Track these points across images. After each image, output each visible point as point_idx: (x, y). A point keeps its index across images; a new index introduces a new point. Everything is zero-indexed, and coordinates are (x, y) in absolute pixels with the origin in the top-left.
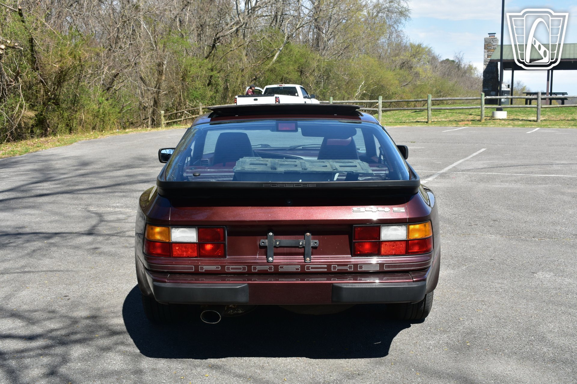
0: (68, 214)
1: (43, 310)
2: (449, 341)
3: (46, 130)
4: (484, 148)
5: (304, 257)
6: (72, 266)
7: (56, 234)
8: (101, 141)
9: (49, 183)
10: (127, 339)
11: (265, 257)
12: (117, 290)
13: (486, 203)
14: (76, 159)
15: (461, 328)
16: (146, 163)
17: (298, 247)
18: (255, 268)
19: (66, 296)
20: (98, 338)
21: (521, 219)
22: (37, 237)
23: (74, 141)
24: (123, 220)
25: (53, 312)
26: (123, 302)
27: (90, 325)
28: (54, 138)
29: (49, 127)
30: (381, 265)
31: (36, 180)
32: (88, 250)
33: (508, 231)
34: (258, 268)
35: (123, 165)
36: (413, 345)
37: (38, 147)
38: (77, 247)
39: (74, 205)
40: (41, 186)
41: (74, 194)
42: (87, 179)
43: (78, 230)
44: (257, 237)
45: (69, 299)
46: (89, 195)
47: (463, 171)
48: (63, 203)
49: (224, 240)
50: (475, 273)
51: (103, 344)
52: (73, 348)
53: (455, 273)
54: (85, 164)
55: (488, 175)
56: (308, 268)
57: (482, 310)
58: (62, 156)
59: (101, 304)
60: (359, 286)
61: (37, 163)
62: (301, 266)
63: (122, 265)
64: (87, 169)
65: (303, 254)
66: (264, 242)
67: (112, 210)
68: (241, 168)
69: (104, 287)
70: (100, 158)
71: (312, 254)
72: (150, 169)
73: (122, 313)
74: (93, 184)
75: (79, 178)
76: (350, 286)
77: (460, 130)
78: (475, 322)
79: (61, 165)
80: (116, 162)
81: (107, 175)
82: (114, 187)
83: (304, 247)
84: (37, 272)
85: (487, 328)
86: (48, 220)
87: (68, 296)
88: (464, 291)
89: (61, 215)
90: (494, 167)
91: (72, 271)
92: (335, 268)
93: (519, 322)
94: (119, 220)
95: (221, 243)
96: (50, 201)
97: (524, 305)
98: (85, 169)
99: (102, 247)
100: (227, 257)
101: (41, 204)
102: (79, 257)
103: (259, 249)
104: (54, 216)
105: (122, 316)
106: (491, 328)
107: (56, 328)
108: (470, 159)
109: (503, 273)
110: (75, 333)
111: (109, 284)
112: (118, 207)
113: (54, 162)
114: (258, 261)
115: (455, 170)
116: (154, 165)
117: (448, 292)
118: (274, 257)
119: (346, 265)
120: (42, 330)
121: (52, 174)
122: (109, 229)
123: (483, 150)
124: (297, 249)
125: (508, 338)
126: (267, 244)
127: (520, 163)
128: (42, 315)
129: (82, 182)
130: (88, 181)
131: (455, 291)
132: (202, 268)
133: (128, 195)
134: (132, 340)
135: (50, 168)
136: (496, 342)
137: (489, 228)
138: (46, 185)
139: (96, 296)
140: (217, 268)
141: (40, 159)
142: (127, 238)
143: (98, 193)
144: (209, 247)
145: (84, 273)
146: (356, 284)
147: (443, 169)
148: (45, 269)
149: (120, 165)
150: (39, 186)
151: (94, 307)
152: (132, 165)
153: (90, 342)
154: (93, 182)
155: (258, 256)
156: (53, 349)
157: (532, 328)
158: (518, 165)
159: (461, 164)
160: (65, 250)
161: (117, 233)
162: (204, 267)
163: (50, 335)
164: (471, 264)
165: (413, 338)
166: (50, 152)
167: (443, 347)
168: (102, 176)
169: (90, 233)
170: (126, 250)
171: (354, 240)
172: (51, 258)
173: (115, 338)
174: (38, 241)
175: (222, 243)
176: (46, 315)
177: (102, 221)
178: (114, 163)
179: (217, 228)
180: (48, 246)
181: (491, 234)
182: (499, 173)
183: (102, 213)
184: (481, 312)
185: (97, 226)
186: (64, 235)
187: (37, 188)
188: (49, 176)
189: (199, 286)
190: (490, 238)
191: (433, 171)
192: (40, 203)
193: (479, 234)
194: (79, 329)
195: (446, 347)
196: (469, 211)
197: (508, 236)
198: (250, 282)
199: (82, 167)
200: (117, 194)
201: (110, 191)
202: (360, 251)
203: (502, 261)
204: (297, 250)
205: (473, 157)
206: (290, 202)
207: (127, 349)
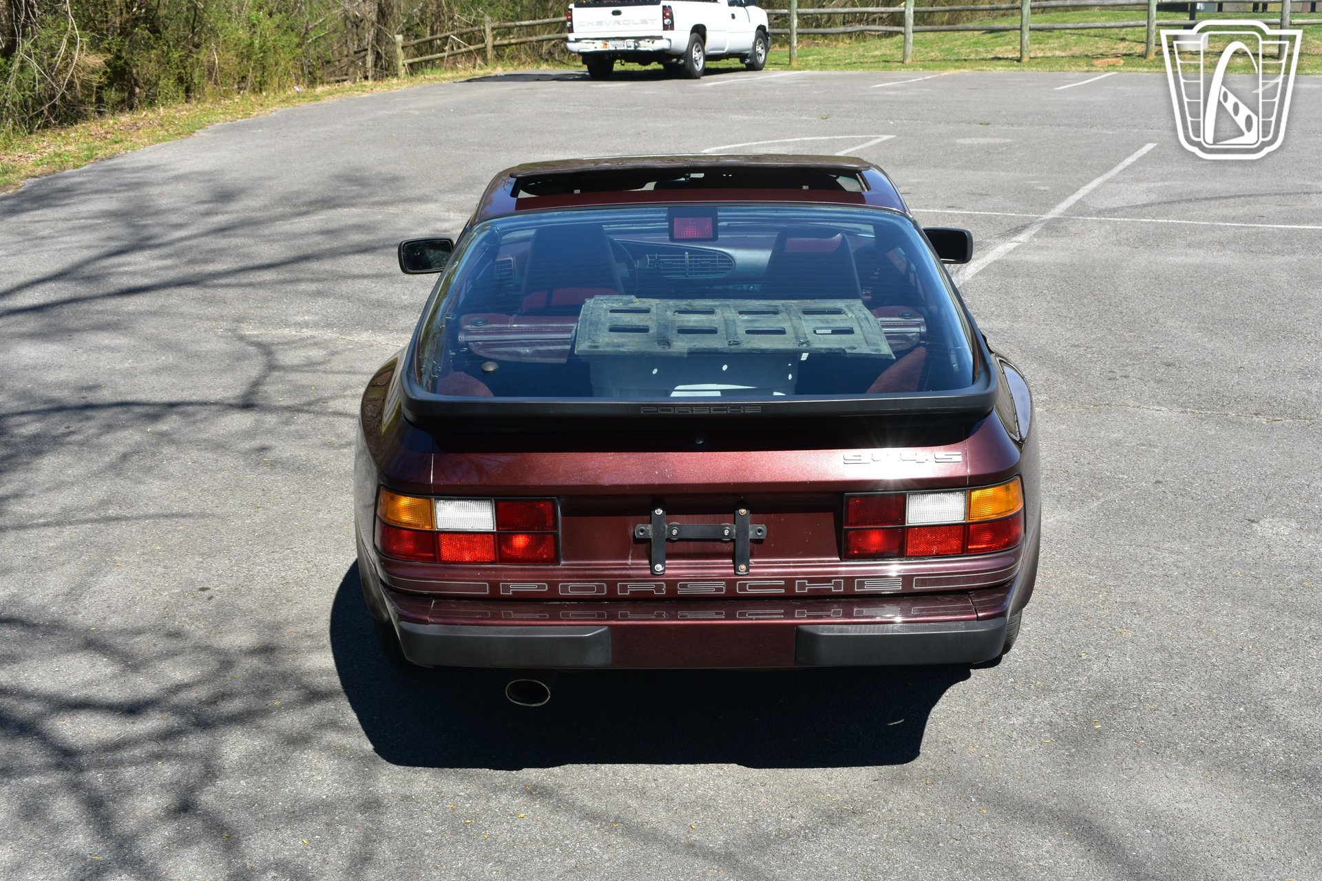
0: (196, 347)
1: (155, 629)
2: (1056, 719)
3: (132, 94)
4: (1150, 141)
5: (734, 563)
6: (212, 502)
7: (172, 405)
8: (260, 125)
9: (147, 253)
10: (343, 714)
11: (647, 562)
12: (317, 572)
13: (1149, 312)
14: (205, 181)
15: (1083, 680)
16: (365, 191)
17: (720, 540)
18: (624, 589)
19: (203, 589)
20: (279, 709)
21: (1230, 359)
22: (129, 415)
23: (197, 126)
24: (319, 364)
25: (176, 634)
26: (330, 605)
27: (261, 672)
28: (151, 115)
29: (137, 85)
30: (907, 579)
31: (118, 244)
32: (247, 454)
33: (1200, 395)
34: (632, 587)
35: (313, 197)
36: (974, 729)
37: (116, 142)
38: (219, 446)
39: (208, 319)
40: (129, 264)
41: (206, 286)
42: (235, 241)
43: (218, 394)
44: (628, 517)
45: (210, 598)
46: (239, 291)
47: (1100, 213)
48: (182, 314)
49: (555, 526)
50: (1118, 521)
51: (293, 726)
52: (227, 737)
53: (1074, 520)
54: (225, 196)
55: (1158, 226)
56: (743, 587)
57: (1131, 629)
58: (173, 170)
59: (285, 612)
60: (855, 631)
61: (115, 192)
62: (726, 584)
63: (324, 498)
64: (232, 212)
65: (732, 555)
66: (644, 529)
67: (293, 333)
68: (589, 344)
69: (285, 562)
70: (261, 178)
71: (752, 556)
72: (376, 209)
73: (329, 639)
74: (248, 256)
75: (214, 240)
76: (836, 632)
77: (1095, 82)
78: (1114, 664)
79: (171, 200)
80: (296, 188)
81: (279, 230)
82: (295, 266)
83: (733, 541)
84: (137, 519)
85: (1142, 682)
86: (151, 365)
87: (207, 589)
88: (1092, 575)
89: (180, 351)
90: (1171, 202)
91: (213, 515)
92: (802, 586)
93: (1214, 666)
94: (310, 366)
95: (548, 533)
96: (153, 309)
97: (1227, 615)
98: (227, 213)
99: (277, 444)
100: (562, 562)
101: (133, 317)
102: (226, 474)
103: (632, 543)
104: (164, 355)
105: (329, 646)
106: (1150, 680)
107: (186, 681)
108: (1117, 175)
109: (1182, 520)
110: (228, 695)
111: (296, 553)
112: (306, 325)
113: (154, 191)
114: (631, 572)
115: (1081, 209)
116: (384, 198)
117: (1056, 577)
118: (667, 562)
119: (828, 580)
120: (157, 686)
121: (152, 226)
122: (290, 391)
123: (1149, 147)
124: (719, 543)
125: (1187, 708)
126: (651, 535)
127: (1234, 190)
128: (155, 645)
129: (220, 253)
130: (236, 247)
131: (1073, 574)
132: (507, 588)
133: (330, 289)
134: (354, 716)
135: (147, 207)
136: (1160, 722)
137: (1156, 386)
138: (140, 260)
139: (271, 590)
140: (539, 587)
141: (121, 181)
142: (331, 419)
143: (261, 285)
144: (520, 541)
145: (240, 522)
146: (850, 627)
147: (1053, 206)
148: (152, 511)
149: (306, 198)
150: (124, 265)
151: (266, 622)
152: (332, 199)
153: (264, 722)
154: (246, 250)
155: (632, 559)
156: (184, 739)
157: (1241, 682)
158: (1228, 194)
159: (1095, 190)
160: (194, 454)
161: (310, 404)
162: (512, 585)
163: (175, 700)
164: (1112, 495)
165: (975, 709)
166: (145, 158)
167: (1040, 733)
168: (267, 232)
169: (246, 405)
170: (332, 454)
171: (847, 525)
172: (165, 478)
173: (317, 710)
174: (131, 427)
175: (551, 533)
176: (162, 644)
177: (272, 367)
178: (292, 193)
179: (539, 501)
180: (154, 441)
181: (1159, 403)
182: (1183, 219)
183: (273, 344)
184: (1130, 634)
185: (262, 384)
186: (190, 408)
187: (122, 269)
188: (146, 233)
189: (501, 633)
190: (1156, 414)
191: (1031, 215)
192: (129, 314)
193: (1132, 403)
194: (237, 685)
195: (1048, 735)
196: (1110, 337)
197: (1198, 409)
198: (614, 623)
199: (219, 205)
200: (303, 287)
201: (287, 276)
202: (859, 549)
203: (1182, 487)
204: (719, 547)
205: (1125, 169)
206: (701, 442)
207: (345, 742)
